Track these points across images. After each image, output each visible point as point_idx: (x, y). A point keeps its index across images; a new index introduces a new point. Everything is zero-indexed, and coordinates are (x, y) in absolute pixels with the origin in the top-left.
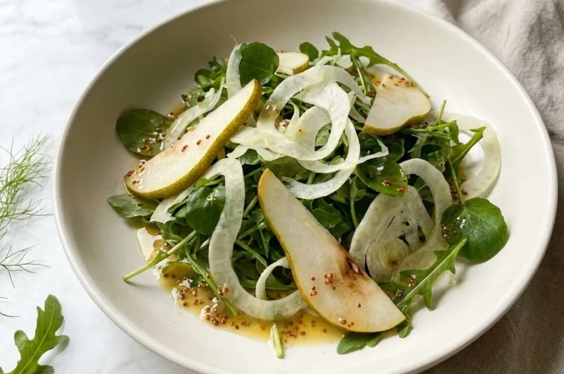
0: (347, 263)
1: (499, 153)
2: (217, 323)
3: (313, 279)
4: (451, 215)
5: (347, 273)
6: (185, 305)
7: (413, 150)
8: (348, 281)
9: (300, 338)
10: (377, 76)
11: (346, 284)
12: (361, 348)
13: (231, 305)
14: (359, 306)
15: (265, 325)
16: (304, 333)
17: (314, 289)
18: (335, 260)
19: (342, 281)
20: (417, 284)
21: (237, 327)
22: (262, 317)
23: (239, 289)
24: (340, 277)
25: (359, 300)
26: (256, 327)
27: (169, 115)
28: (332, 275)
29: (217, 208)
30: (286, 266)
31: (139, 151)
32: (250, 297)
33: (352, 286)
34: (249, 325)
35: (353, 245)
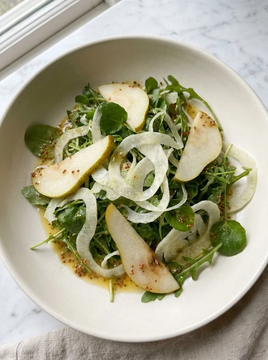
0: (152, 259)
1: (256, 183)
2: (80, 275)
3: (133, 266)
4: (217, 226)
5: (152, 264)
6: (64, 262)
7: (203, 189)
8: (152, 268)
9: (123, 287)
10: (193, 106)
11: (150, 269)
12: (154, 300)
13: (89, 268)
14: (156, 281)
15: (106, 279)
16: (125, 286)
17: (132, 271)
18: (146, 257)
19: (148, 267)
20: (190, 266)
21: (91, 278)
22: (104, 276)
23: (92, 262)
24: (148, 265)
25: (156, 277)
26: (101, 280)
27: (58, 127)
28: (143, 265)
29: (81, 222)
30: (118, 255)
31: (40, 155)
32: (98, 266)
33: (153, 270)
34: (98, 278)
35: (157, 249)
